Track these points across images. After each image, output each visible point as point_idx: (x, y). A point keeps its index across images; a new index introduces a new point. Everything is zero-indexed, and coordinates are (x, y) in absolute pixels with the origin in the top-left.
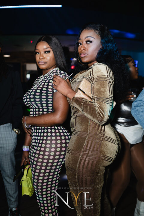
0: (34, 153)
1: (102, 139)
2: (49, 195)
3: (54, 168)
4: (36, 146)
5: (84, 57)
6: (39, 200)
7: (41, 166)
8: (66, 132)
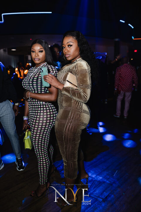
0: (32, 121)
1: (80, 112)
2: (43, 148)
3: (46, 131)
4: (33, 117)
5: (68, 57)
6: (37, 151)
7: (37, 130)
8: (52, 106)
